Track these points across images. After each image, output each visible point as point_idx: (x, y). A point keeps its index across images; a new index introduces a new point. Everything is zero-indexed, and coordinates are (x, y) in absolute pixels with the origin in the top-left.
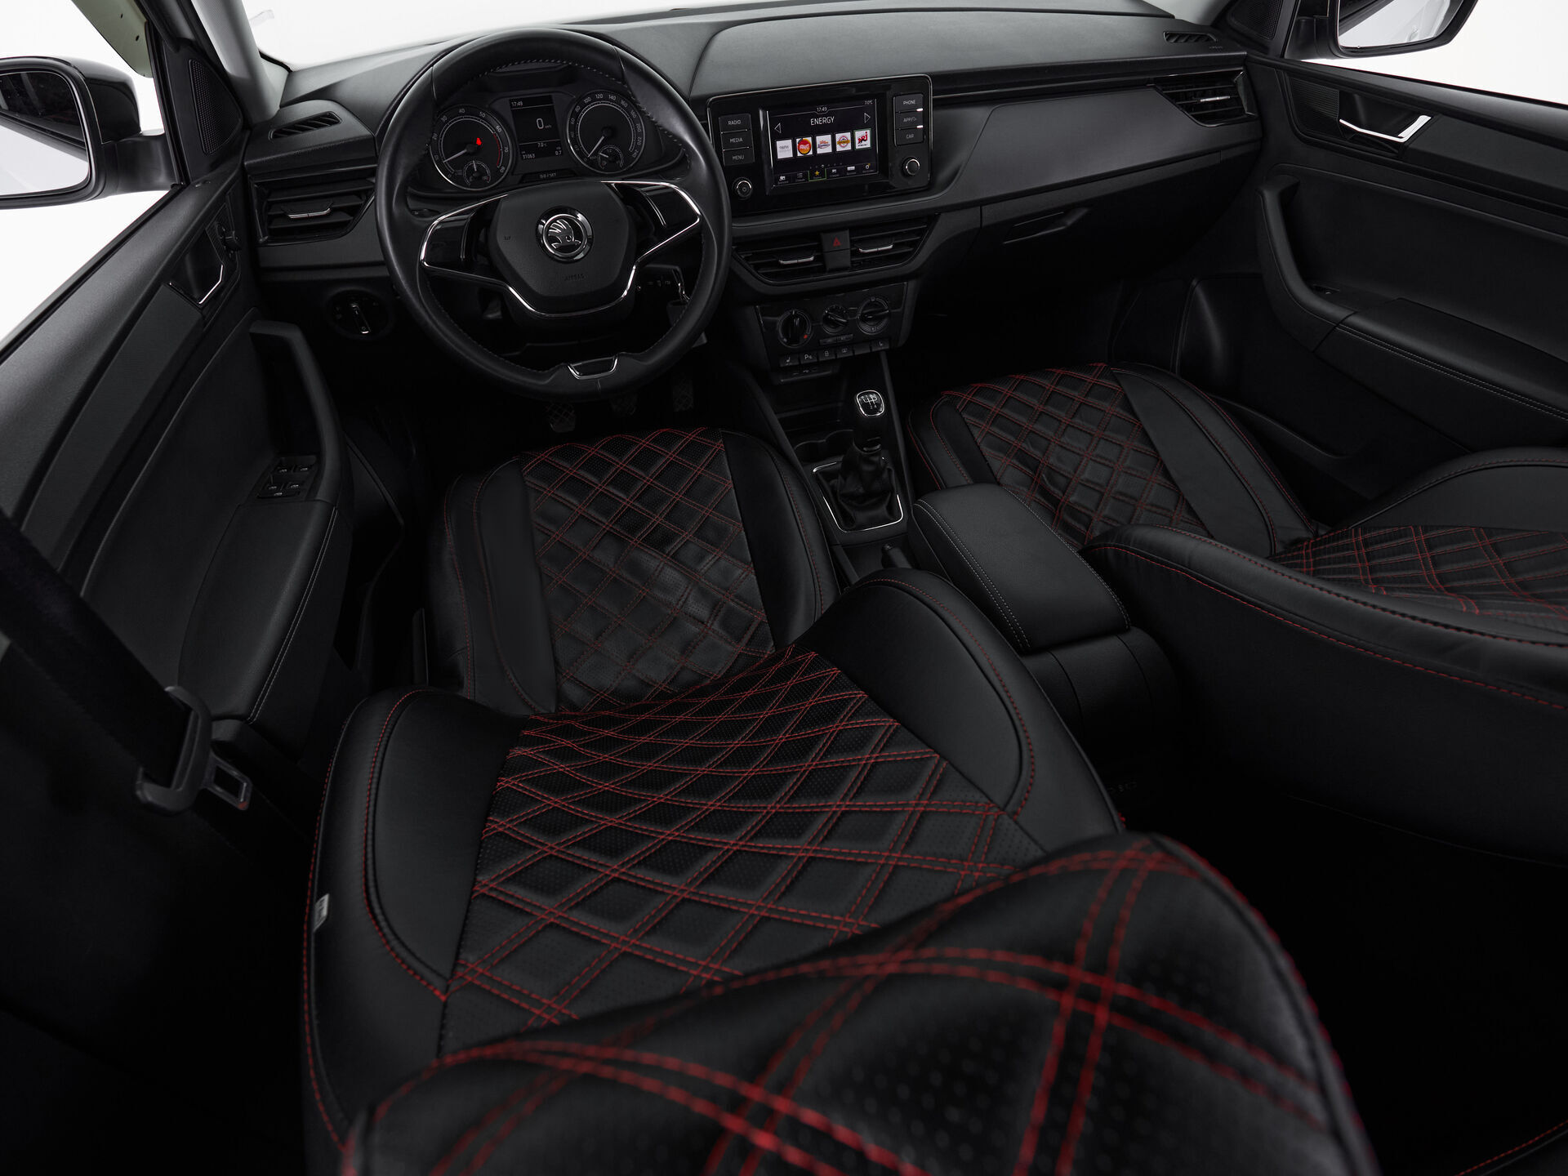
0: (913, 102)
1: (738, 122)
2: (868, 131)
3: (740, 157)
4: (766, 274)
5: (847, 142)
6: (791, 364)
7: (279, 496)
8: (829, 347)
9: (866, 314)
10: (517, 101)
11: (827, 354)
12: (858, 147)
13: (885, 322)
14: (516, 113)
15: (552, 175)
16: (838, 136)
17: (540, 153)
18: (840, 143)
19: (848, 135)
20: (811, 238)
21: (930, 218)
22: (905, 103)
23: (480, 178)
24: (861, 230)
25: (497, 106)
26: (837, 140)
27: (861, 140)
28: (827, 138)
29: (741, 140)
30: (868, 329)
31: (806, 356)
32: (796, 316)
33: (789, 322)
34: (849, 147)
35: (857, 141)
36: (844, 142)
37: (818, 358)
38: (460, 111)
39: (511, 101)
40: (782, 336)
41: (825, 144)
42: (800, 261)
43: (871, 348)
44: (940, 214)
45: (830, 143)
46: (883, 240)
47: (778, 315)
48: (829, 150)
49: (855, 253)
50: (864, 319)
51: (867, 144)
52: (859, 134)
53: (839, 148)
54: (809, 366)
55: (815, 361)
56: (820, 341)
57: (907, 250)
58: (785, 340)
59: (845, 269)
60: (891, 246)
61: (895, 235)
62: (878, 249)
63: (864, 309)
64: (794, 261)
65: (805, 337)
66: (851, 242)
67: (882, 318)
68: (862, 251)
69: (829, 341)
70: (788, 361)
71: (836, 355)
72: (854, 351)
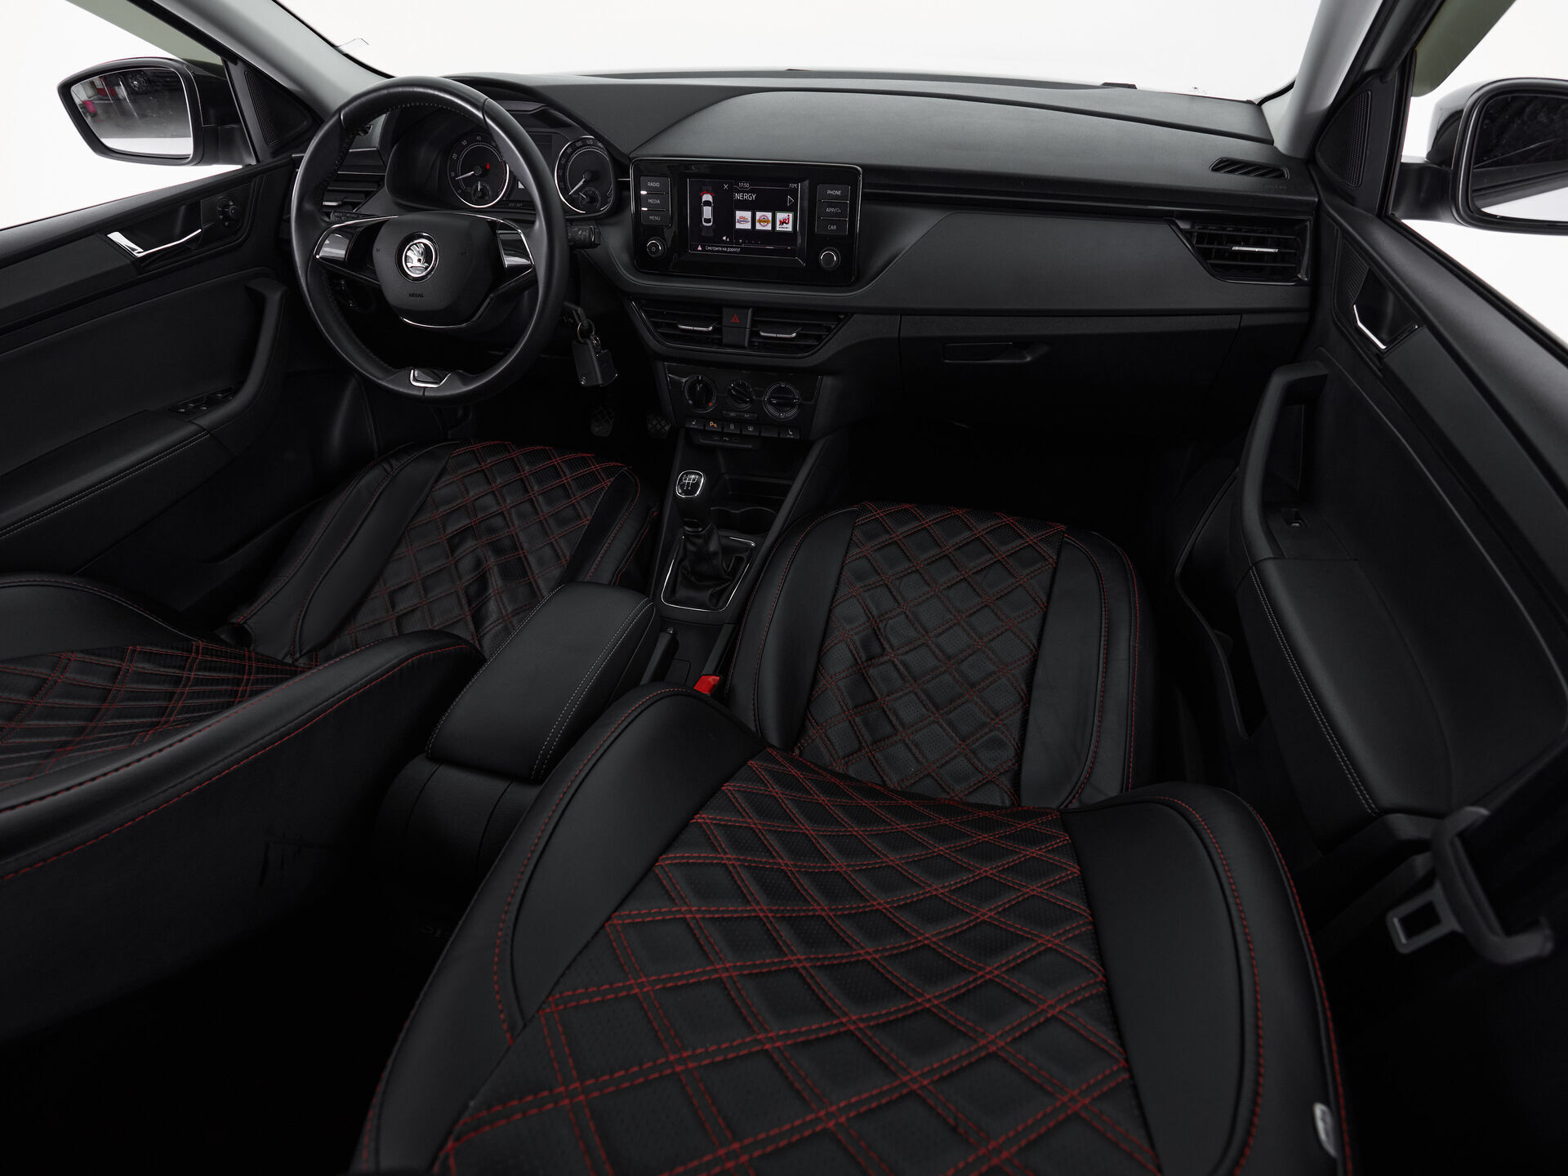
0: (839, 193)
1: (657, 185)
2: (791, 215)
3: (657, 218)
4: (663, 334)
5: (768, 222)
6: (696, 427)
7: (181, 413)
8: (732, 420)
9: (773, 398)
11: (732, 427)
12: (778, 228)
13: (791, 413)
15: (518, 205)
16: (759, 215)
18: (760, 221)
19: (769, 215)
20: (711, 309)
21: (838, 316)
22: (829, 192)
23: (482, 197)
24: (766, 314)
26: (757, 218)
27: (782, 223)
28: (748, 215)
29: (659, 203)
30: (771, 410)
31: (711, 424)
32: (700, 382)
33: (692, 387)
34: (769, 227)
35: (778, 223)
36: (764, 221)
37: (723, 429)
38: (478, 138)
40: (687, 397)
41: (744, 220)
42: (697, 328)
43: (779, 434)
44: (853, 314)
45: (750, 219)
46: (788, 327)
47: (684, 377)
48: (748, 226)
49: (754, 334)
50: (770, 402)
51: (789, 228)
52: (780, 216)
53: (758, 227)
54: (713, 433)
55: (720, 430)
56: (724, 412)
57: (810, 342)
58: (691, 402)
59: (743, 347)
60: (794, 335)
61: (798, 325)
62: (778, 336)
63: (773, 392)
64: (691, 328)
65: (710, 404)
66: (754, 323)
67: (792, 406)
68: (762, 334)
69: (733, 414)
70: (694, 423)
71: (741, 430)
72: (760, 432)
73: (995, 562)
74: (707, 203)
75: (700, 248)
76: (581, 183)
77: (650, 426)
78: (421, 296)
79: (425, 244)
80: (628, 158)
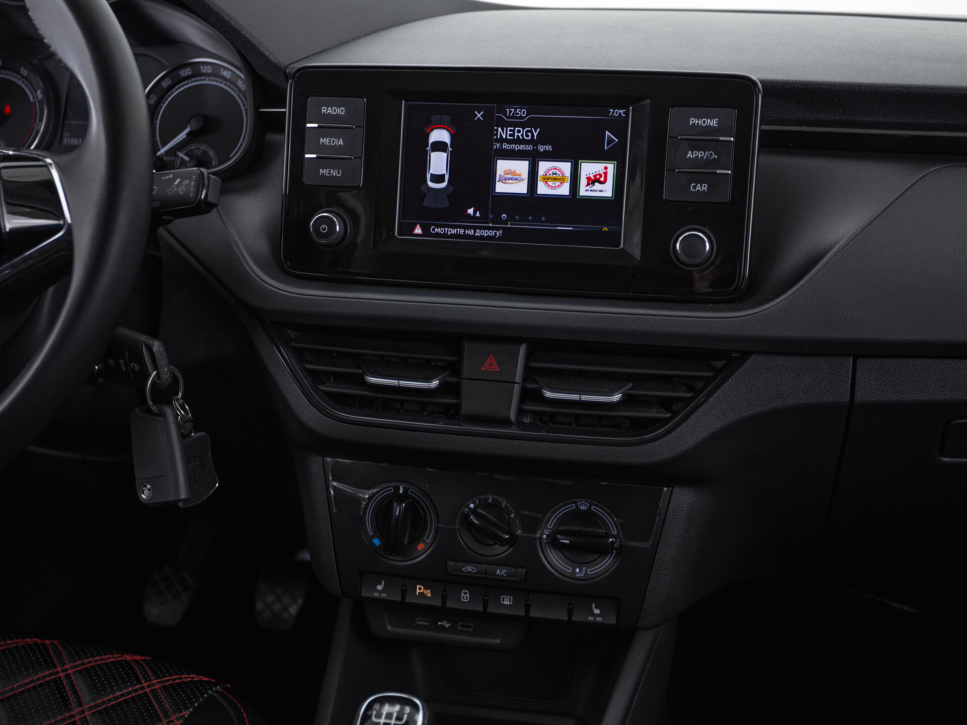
0: (713, 123)
1: (340, 111)
2: (611, 167)
3: (334, 173)
4: (332, 396)
5: (562, 180)
6: (383, 597)
8: (470, 583)
9: (561, 533)
11: (465, 596)
12: (584, 191)
13: (604, 565)
18: (546, 179)
20: (440, 345)
21: (716, 359)
22: (693, 121)
27: (592, 181)
28: (522, 167)
29: (341, 142)
30: (554, 561)
31: (420, 589)
32: (401, 499)
33: (383, 509)
34: (564, 190)
35: (583, 182)
37: (443, 601)
40: (370, 532)
41: (514, 177)
42: (404, 383)
43: (570, 613)
44: (746, 355)
45: (525, 175)
48: (521, 188)
49: (530, 395)
50: (554, 543)
51: (606, 190)
52: (589, 168)
53: (542, 189)
55: (438, 603)
56: (451, 564)
57: (653, 413)
58: (376, 542)
59: (506, 422)
60: (617, 398)
61: (628, 377)
62: (585, 398)
63: (560, 522)
64: (395, 382)
65: (421, 547)
66: (529, 372)
67: (603, 551)
68: (548, 394)
69: (469, 568)
70: (379, 588)
71: (486, 604)
72: (528, 609)
74: (439, 146)
75: (418, 230)
76: (182, 136)
77: (260, 606)
80: (285, 73)
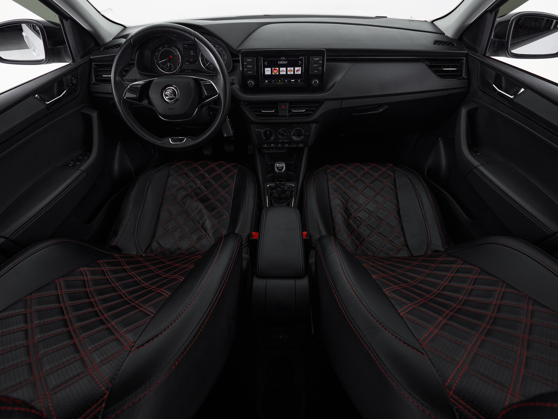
0: (318, 59)
1: (251, 60)
2: (300, 68)
3: (251, 72)
4: (256, 115)
5: (292, 71)
6: (266, 147)
7: (70, 166)
8: (280, 143)
9: (295, 133)
10: (185, 44)
11: (280, 145)
12: (296, 73)
13: (302, 137)
14: (184, 48)
15: (190, 71)
16: (288, 69)
17: (191, 63)
18: (289, 71)
19: (292, 69)
20: (274, 104)
21: (320, 102)
22: (315, 59)
23: (170, 69)
24: (294, 104)
25: (178, 46)
26: (288, 70)
27: (297, 71)
28: (284, 69)
29: (251, 66)
30: (295, 138)
31: (272, 145)
32: (268, 130)
33: (265, 133)
34: (292, 73)
35: (296, 71)
36: (290, 71)
37: (276, 146)
38: (166, 46)
39: (183, 44)
40: (263, 137)
41: (283, 71)
42: (269, 111)
43: (297, 146)
44: (324, 101)
45: (285, 71)
46: (302, 108)
47: (262, 130)
48: (285, 73)
49: (290, 111)
50: (294, 135)
51: (300, 72)
52: (296, 69)
53: (288, 73)
54: (273, 148)
55: (275, 147)
56: (277, 140)
57: (310, 112)
58: (264, 138)
59: (286, 116)
60: (304, 111)
61: (305, 107)
62: (299, 111)
63: (295, 131)
64: (267, 111)
65: (272, 138)
66: (289, 107)
67: (301, 135)
68: (293, 111)
69: (280, 141)
70: (265, 145)
71: (283, 146)
72: (290, 146)
73: (375, 180)
75: (266, 81)
77: (226, 149)
78: (174, 109)
79: (172, 89)
80: (236, 51)
